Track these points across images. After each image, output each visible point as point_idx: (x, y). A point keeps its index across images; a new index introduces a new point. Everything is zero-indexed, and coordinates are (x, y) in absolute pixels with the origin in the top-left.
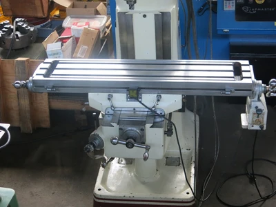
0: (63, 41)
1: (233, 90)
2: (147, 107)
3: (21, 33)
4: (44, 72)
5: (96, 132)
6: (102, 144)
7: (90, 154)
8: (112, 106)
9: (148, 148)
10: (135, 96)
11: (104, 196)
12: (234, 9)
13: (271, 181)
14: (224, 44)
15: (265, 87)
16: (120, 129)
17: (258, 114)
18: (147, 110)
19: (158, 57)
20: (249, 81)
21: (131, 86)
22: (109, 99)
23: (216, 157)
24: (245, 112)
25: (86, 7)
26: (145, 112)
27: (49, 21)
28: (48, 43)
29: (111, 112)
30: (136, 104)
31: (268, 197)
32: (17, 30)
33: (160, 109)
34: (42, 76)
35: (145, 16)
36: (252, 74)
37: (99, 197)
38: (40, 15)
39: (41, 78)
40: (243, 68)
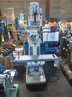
0: (16, 52)
2: (38, 64)
3: (7, 51)
8: (32, 64)
9: (40, 72)
10: (36, 62)
16: (34, 69)
19: (37, 55)
33: (41, 64)
37: (27, 83)
39: (17, 60)
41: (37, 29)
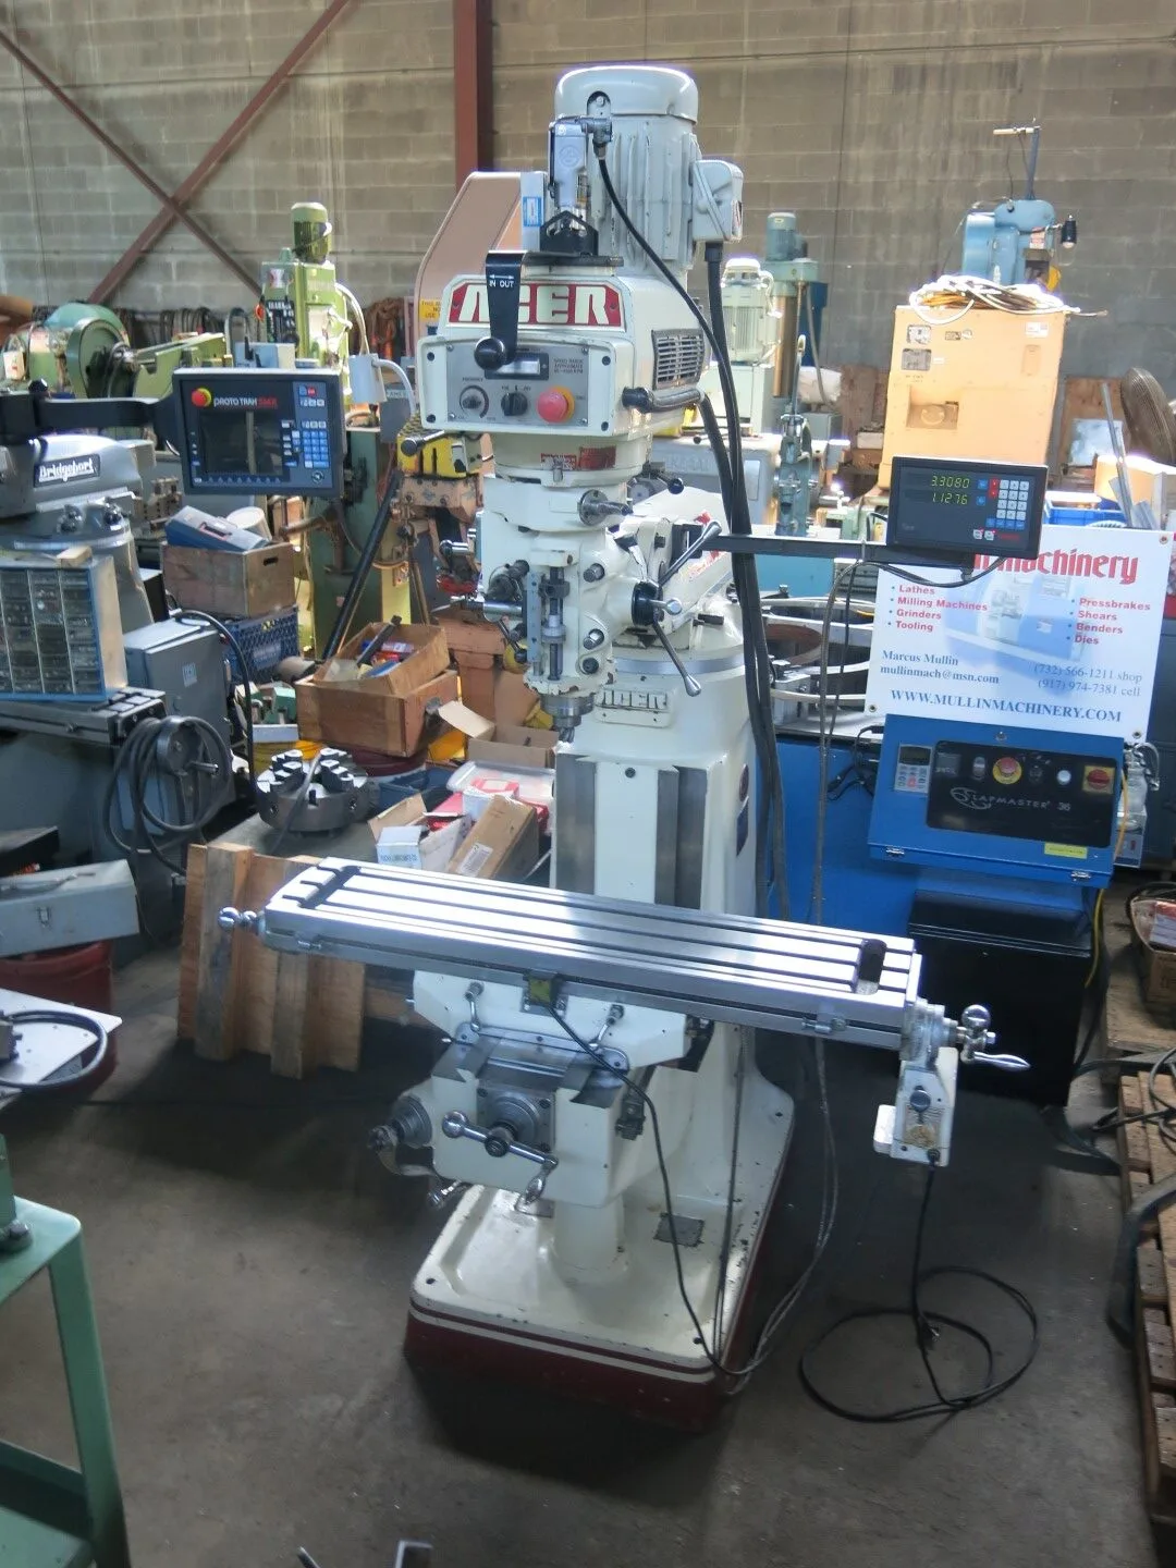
0: (432, 824)
1: (840, 1022)
2: (576, 1038)
3: (328, 789)
4: (307, 892)
5: (416, 1092)
6: (424, 1132)
7: (387, 1159)
8: (475, 1020)
9: (548, 1168)
10: (547, 998)
11: (443, 1305)
12: (926, 791)
13: (987, 1345)
14: (898, 893)
15: (952, 1029)
16: (481, 1092)
17: (920, 1111)
18: (577, 1046)
19: (659, 899)
20: (896, 1001)
21: (538, 968)
22: (469, 997)
23: (823, 1239)
24: (892, 1102)
25: (528, 742)
26: (570, 1052)
27: (424, 768)
28: (386, 822)
29: (472, 1038)
30: (545, 1024)
31: (968, 1403)
32: (317, 779)
33: (619, 1052)
34: (296, 903)
35: (630, 773)
36: (912, 982)
37: (424, 1305)
38: (394, 747)
39: (293, 908)
40: (890, 960)
41: (571, 477)
